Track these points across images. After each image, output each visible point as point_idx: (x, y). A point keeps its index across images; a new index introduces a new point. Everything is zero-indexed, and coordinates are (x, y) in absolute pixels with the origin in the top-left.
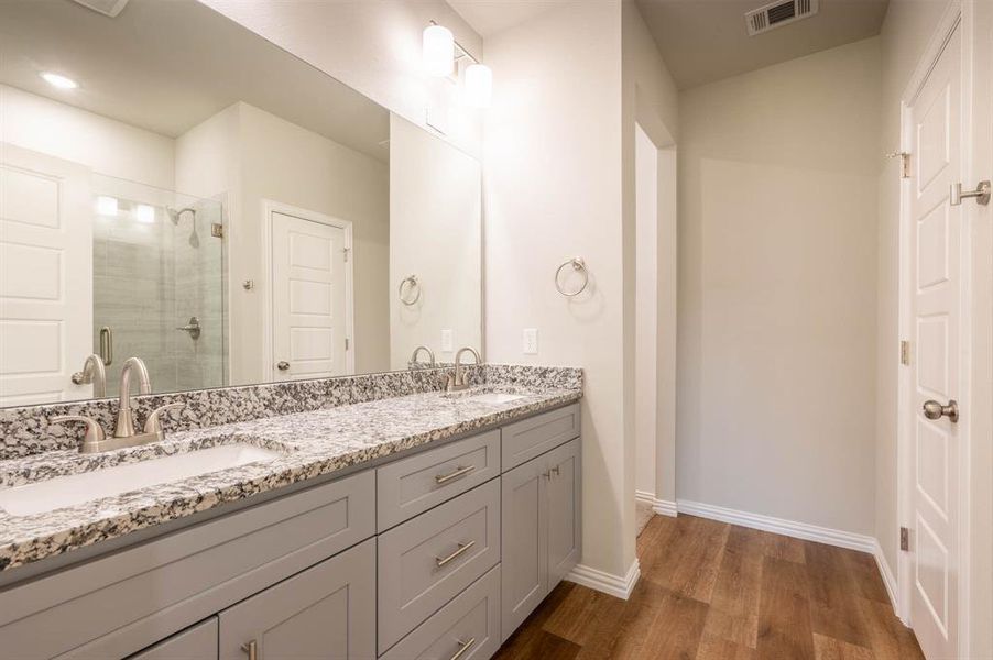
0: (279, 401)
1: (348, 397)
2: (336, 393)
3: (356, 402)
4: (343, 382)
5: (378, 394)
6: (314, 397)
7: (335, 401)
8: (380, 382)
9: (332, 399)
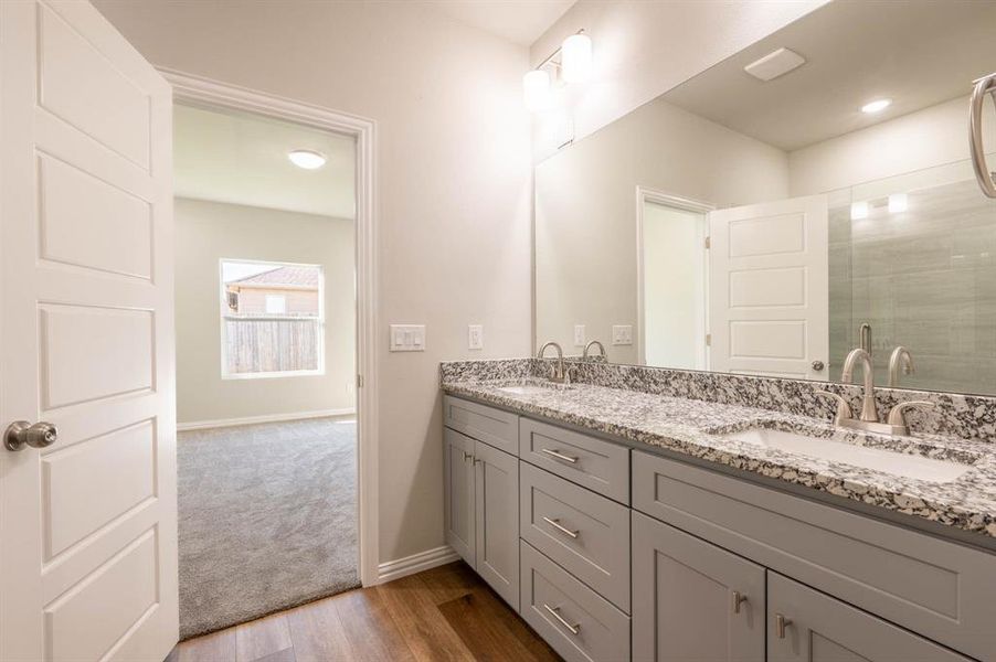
0: (632, 379)
1: (686, 391)
2: (674, 384)
3: (695, 398)
4: (681, 375)
5: (721, 397)
6: (656, 383)
7: (673, 391)
8: (725, 384)
9: (671, 388)
